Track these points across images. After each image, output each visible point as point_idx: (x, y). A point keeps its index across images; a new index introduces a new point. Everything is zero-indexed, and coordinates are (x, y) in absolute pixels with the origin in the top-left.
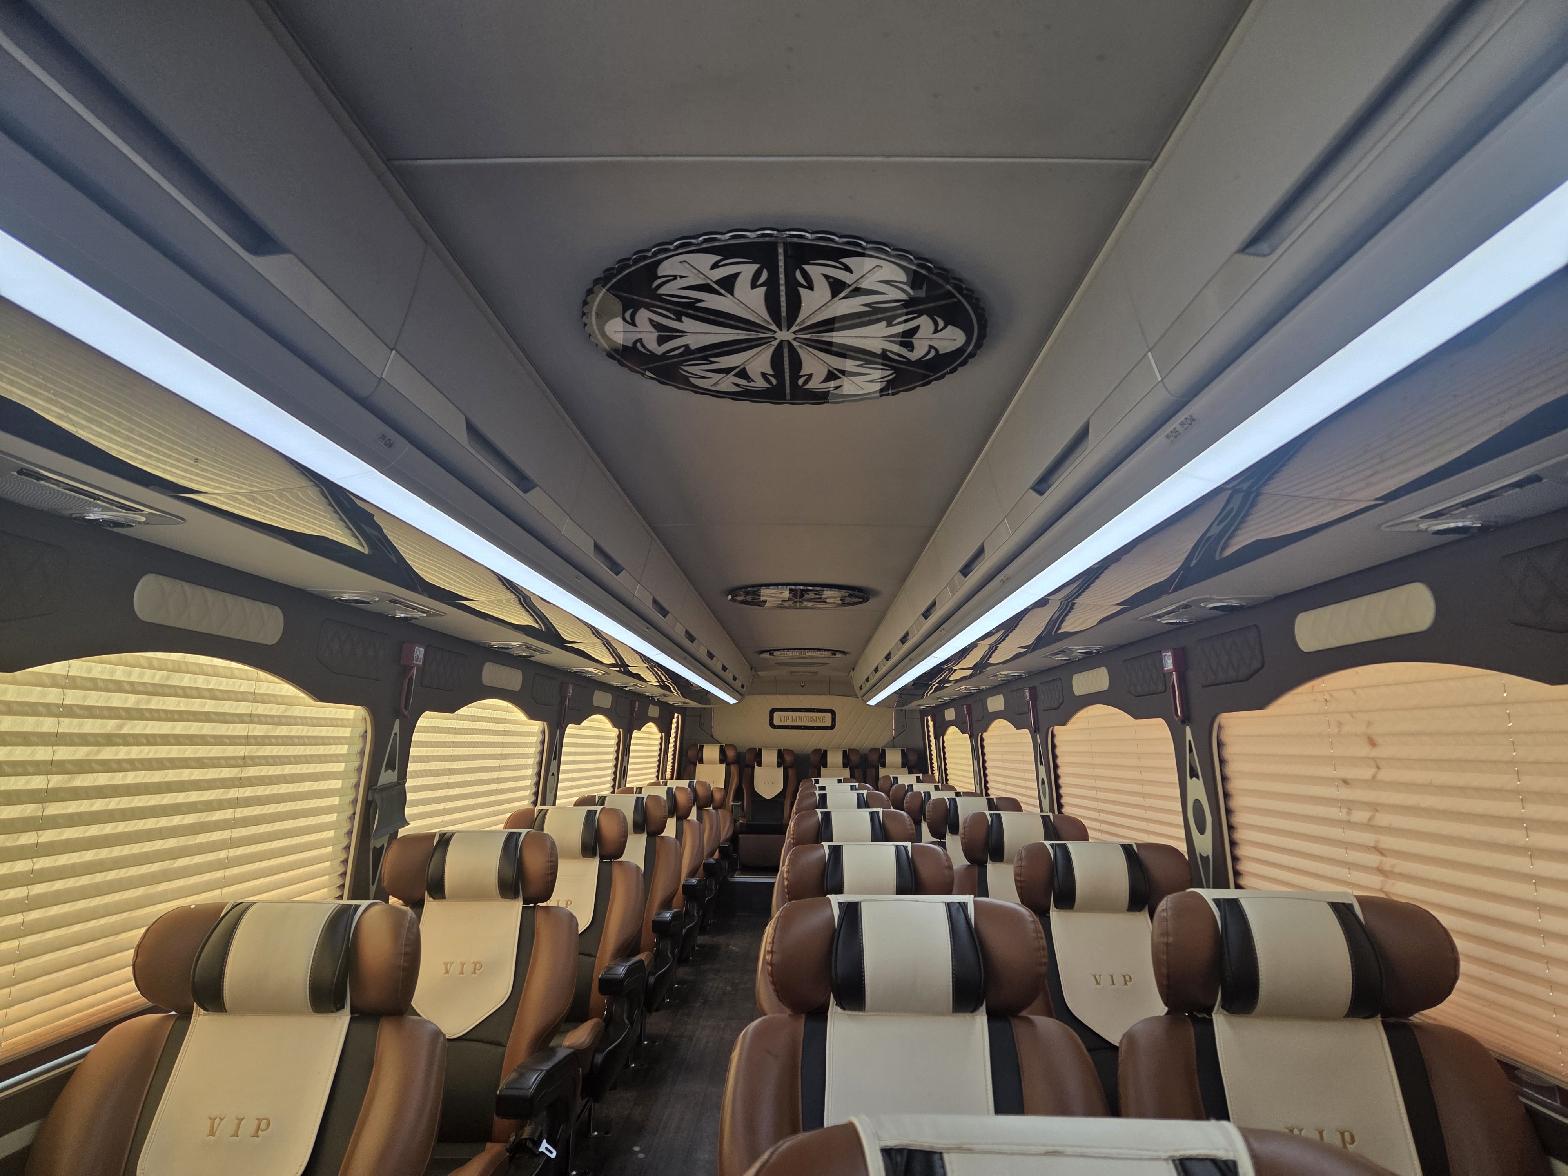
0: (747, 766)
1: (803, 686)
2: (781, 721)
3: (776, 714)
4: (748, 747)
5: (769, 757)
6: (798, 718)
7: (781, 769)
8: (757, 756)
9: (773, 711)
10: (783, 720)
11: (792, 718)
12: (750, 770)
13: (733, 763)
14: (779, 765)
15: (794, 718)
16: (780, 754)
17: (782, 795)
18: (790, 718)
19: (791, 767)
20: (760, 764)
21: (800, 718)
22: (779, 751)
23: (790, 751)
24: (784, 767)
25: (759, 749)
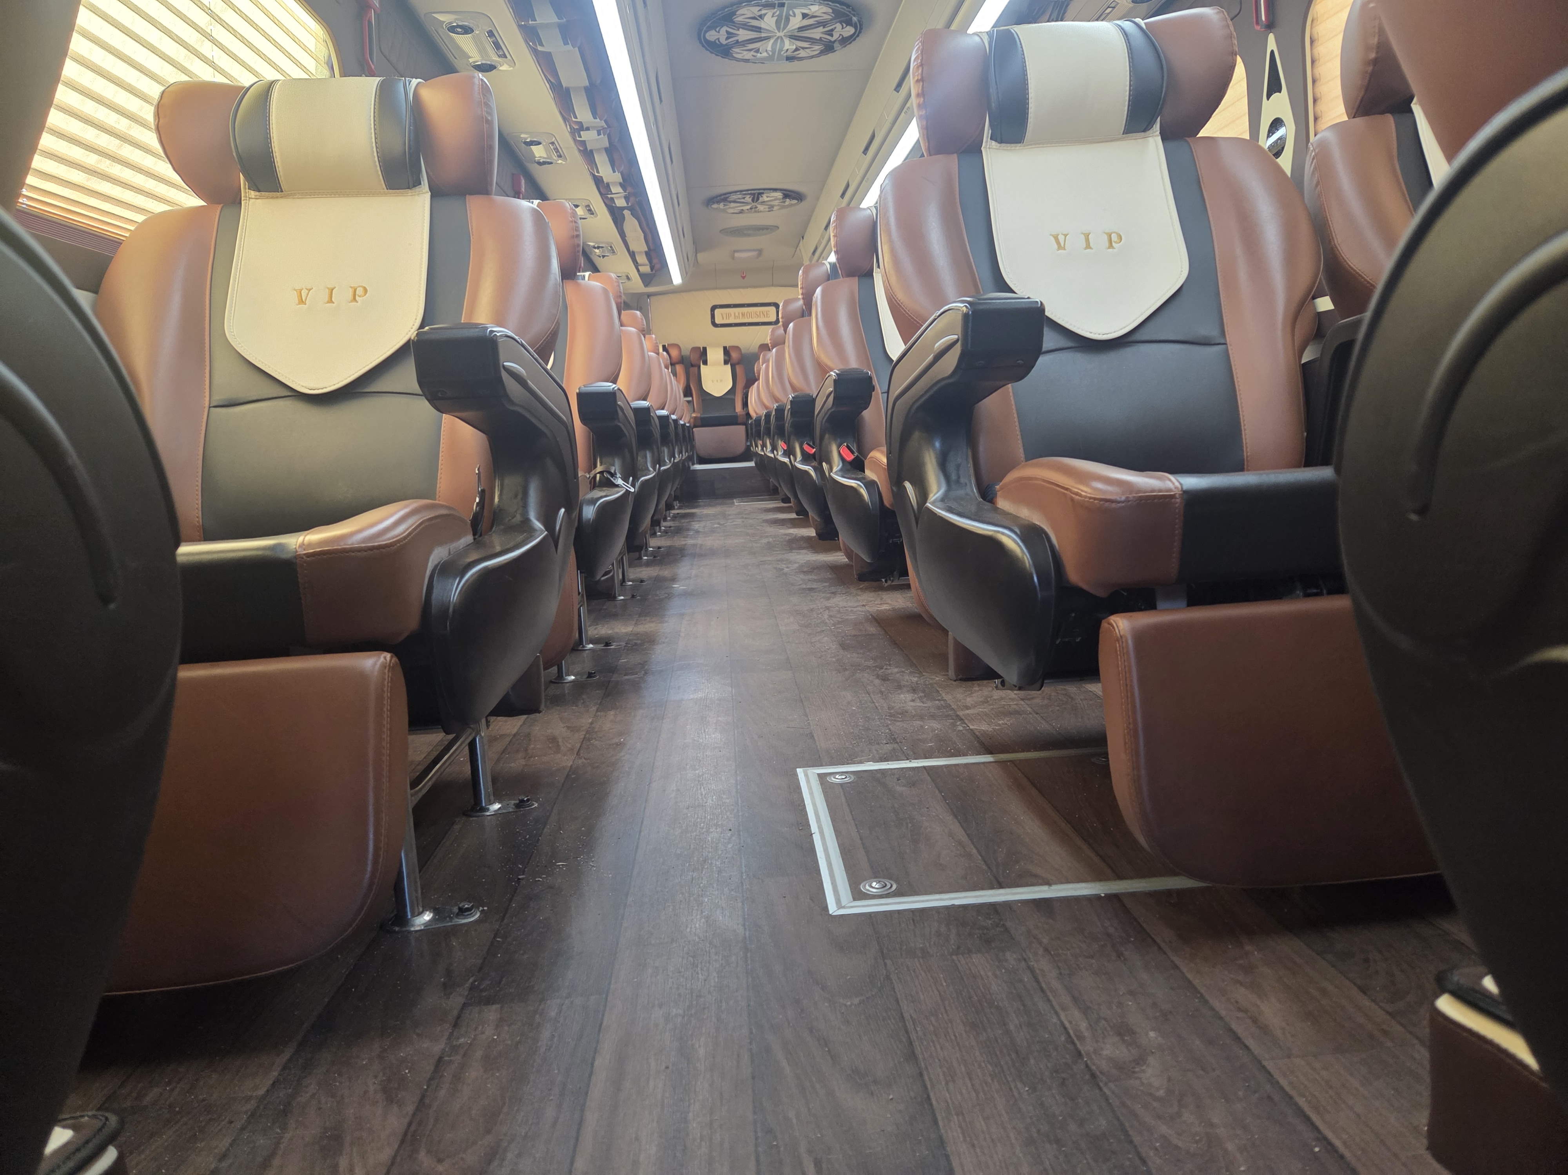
0: (692, 366)
1: (744, 278)
2: (723, 318)
3: (717, 311)
4: (691, 348)
5: (715, 355)
6: (740, 315)
7: (729, 366)
8: (702, 354)
9: (714, 308)
10: (725, 318)
11: (734, 315)
12: (696, 369)
13: (678, 363)
14: (726, 362)
15: (737, 314)
16: (726, 351)
17: (732, 391)
18: (733, 315)
19: (738, 363)
20: (705, 363)
21: (743, 315)
22: (725, 348)
23: (737, 348)
24: (731, 365)
25: (703, 348)
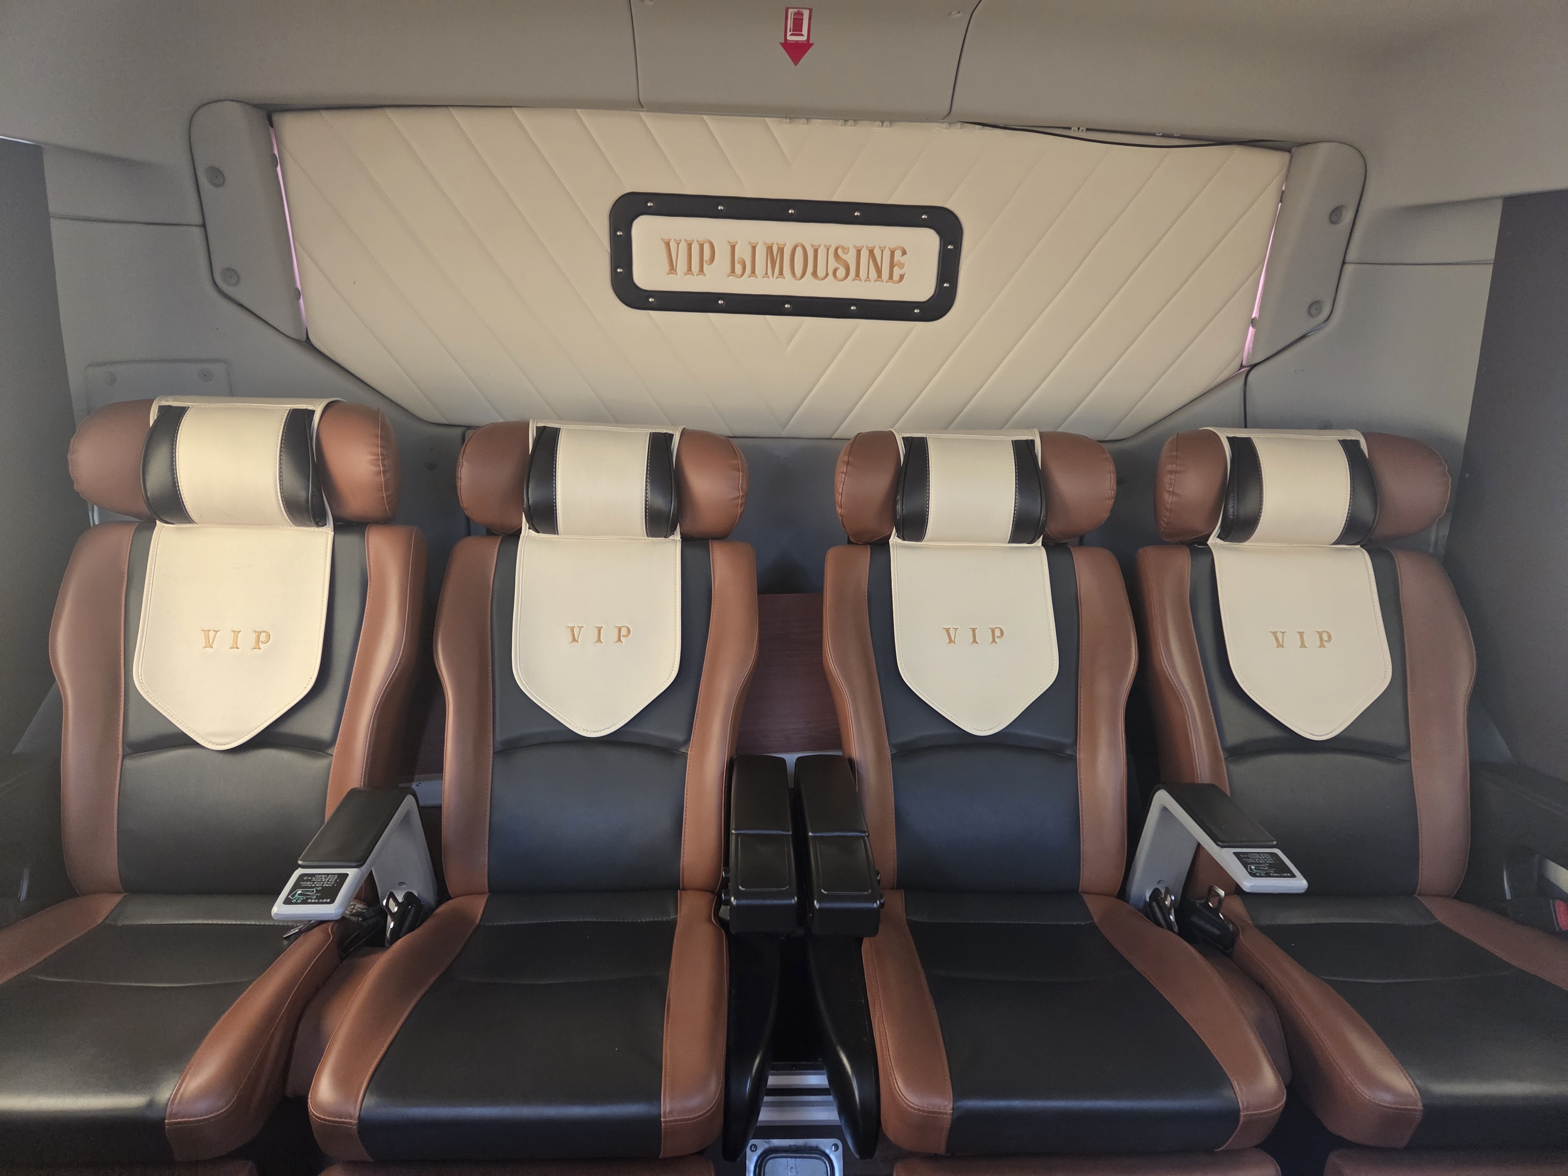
5: (602, 480)
7: (670, 550)
14: (656, 524)
22: (660, 443)
24: (685, 539)
25: (541, 431)
